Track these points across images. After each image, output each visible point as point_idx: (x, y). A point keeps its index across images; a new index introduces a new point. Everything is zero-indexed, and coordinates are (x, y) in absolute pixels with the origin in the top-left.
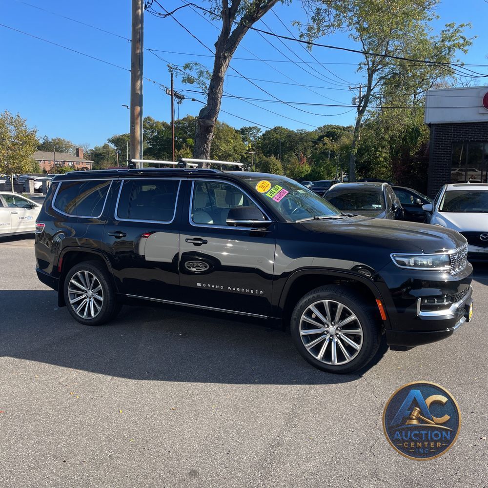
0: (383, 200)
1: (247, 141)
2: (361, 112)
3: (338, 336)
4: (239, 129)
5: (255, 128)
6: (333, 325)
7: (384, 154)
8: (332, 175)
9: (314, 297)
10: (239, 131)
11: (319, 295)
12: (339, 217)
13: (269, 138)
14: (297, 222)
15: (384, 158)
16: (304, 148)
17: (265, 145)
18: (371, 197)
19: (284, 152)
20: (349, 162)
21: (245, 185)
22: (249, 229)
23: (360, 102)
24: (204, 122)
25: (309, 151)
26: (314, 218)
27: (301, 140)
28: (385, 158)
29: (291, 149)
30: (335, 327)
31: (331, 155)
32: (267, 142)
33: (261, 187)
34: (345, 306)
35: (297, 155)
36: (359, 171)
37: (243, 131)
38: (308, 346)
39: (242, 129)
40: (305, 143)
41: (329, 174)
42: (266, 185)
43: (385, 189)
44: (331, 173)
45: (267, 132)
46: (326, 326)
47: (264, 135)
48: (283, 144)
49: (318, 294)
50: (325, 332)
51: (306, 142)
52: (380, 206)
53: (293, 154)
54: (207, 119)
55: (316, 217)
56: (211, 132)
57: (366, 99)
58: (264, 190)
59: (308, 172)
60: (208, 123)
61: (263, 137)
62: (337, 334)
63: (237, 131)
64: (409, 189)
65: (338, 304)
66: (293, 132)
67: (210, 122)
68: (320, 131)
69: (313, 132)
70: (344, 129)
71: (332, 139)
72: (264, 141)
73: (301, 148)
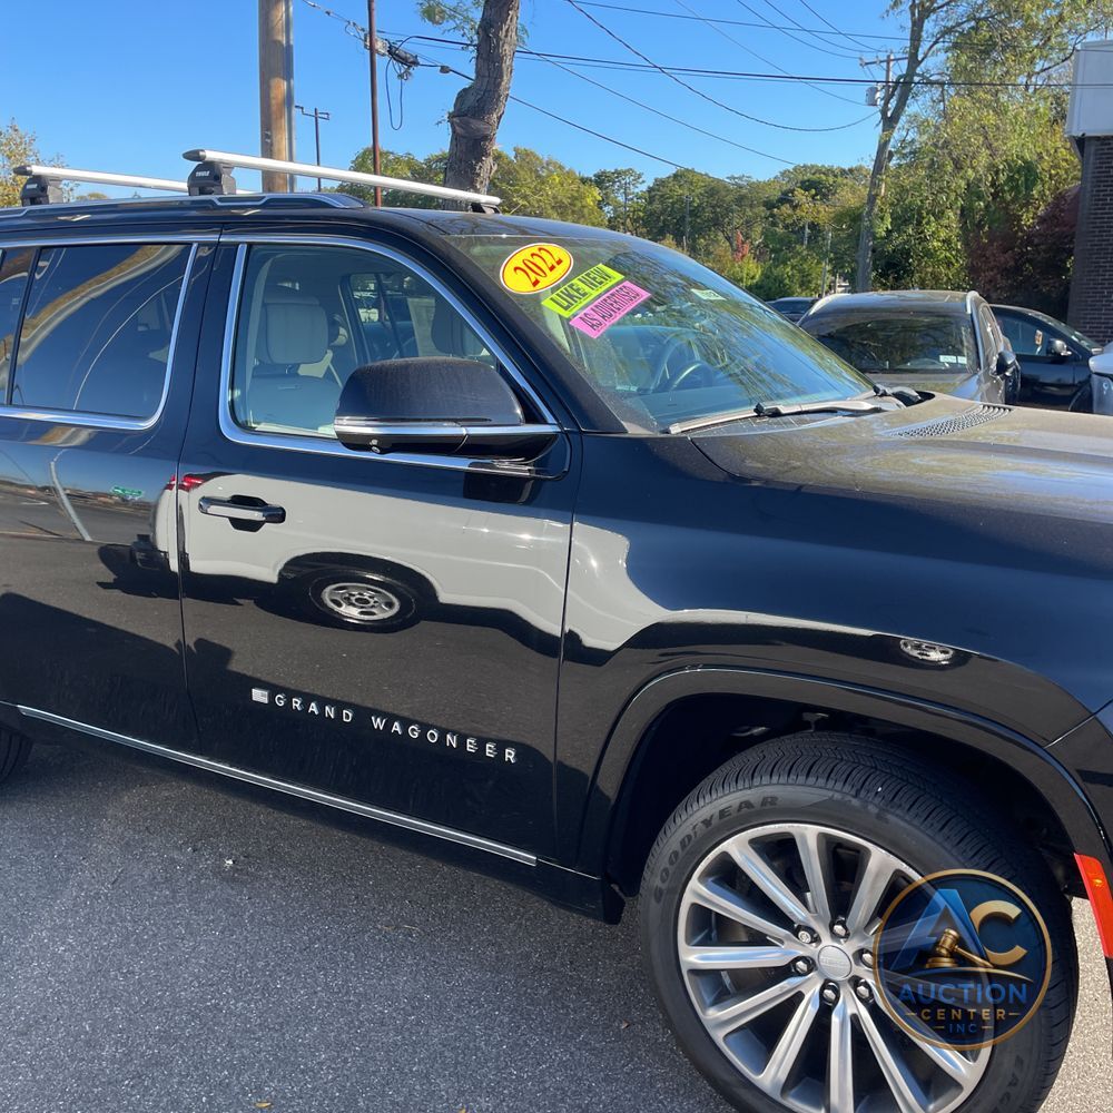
0: (972, 341)
1: (608, 204)
2: (889, 122)
3: (862, 989)
4: (590, 174)
5: (629, 172)
6: (835, 936)
7: (944, 232)
8: (813, 286)
9: (747, 804)
10: (591, 180)
11: (774, 799)
12: (867, 406)
13: (662, 196)
14: (675, 429)
15: (944, 241)
16: (747, 222)
17: (651, 214)
18: (931, 332)
19: (699, 231)
20: (857, 251)
21: (448, 260)
22: (462, 464)
23: (887, 100)
24: (465, 126)
25: (758, 229)
26: (759, 410)
27: (740, 200)
28: (946, 241)
29: (716, 223)
30: (851, 947)
31: (810, 237)
32: (657, 206)
33: (526, 269)
34: (904, 867)
35: (728, 239)
36: (881, 275)
37: (601, 180)
38: (722, 1019)
39: (597, 176)
40: (748, 210)
41: (805, 284)
42: (551, 262)
43: (977, 308)
44: (810, 282)
45: (660, 183)
46: (804, 935)
47: (650, 190)
48: (694, 213)
49: (769, 791)
50: (801, 964)
51: (751, 206)
52: (963, 360)
53: (721, 236)
54: (474, 116)
55: (767, 406)
56: (487, 155)
57: (903, 88)
58: (536, 283)
59: (753, 278)
60: (478, 130)
61: (647, 195)
62: (856, 982)
63: (584, 181)
64: (1032, 313)
65: (867, 851)
66: (719, 180)
67: (482, 126)
68: (787, 179)
69: (768, 184)
70: (843, 172)
71: (816, 195)
72: (650, 203)
73: (737, 222)
